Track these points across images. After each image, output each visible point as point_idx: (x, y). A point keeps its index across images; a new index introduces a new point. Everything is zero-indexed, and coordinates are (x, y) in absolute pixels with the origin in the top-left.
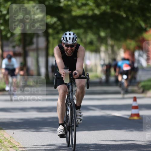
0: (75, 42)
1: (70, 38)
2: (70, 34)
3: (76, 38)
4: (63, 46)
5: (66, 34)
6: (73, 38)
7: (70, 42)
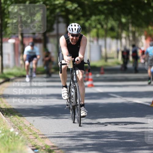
0: (79, 32)
1: (75, 29)
2: (75, 26)
3: (80, 29)
4: (69, 36)
5: (72, 26)
6: (78, 29)
7: (75, 32)
